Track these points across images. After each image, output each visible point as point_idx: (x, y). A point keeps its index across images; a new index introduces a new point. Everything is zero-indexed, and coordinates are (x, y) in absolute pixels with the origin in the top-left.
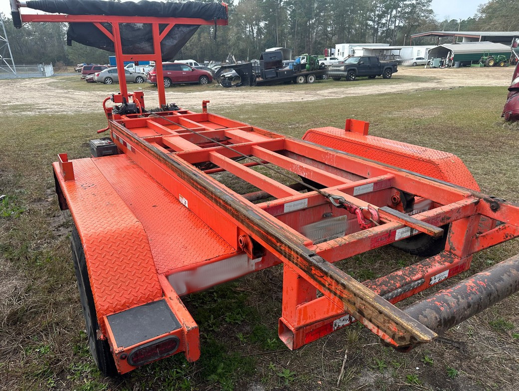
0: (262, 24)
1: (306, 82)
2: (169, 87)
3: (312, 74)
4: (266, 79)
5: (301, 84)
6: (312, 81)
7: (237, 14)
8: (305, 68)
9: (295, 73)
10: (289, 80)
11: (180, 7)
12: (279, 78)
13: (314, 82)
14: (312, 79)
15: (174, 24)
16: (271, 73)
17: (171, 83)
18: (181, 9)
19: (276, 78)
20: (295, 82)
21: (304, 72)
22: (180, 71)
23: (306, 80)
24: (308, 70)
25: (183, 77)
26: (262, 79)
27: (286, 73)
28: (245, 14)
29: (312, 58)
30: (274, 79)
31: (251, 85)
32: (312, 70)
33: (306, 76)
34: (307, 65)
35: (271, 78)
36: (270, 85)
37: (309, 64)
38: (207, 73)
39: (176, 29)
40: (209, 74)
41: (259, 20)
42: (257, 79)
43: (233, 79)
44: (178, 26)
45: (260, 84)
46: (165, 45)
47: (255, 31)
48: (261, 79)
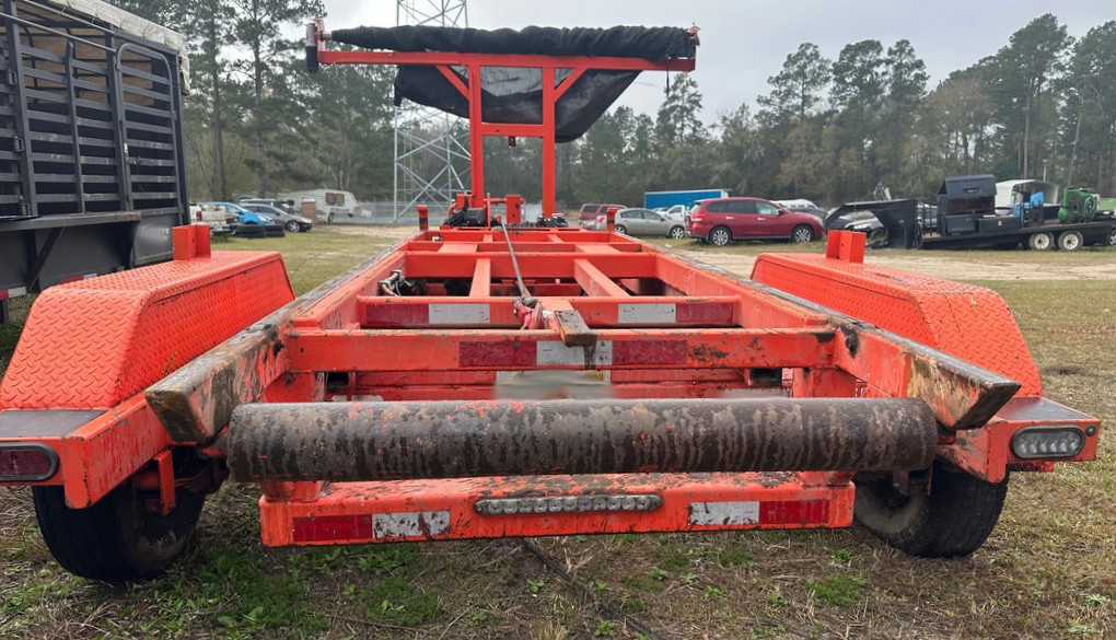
0: (990, 130)
1: (1056, 247)
2: (726, 245)
3: (1072, 231)
4: (950, 234)
5: (1041, 250)
6: (1073, 247)
7: (928, 110)
8: (1056, 216)
9: (1026, 225)
10: (1011, 239)
11: (596, 36)
12: (982, 233)
13: (1078, 249)
15: (585, 68)
16: (961, 224)
17: (731, 238)
18: (597, 39)
19: (976, 235)
20: (1027, 247)
21: (1054, 224)
22: (753, 215)
23: (1056, 242)
24: (1063, 222)
25: (758, 227)
26: (939, 236)
27: (1000, 224)
28: (949, 108)
29: (1077, 195)
30: (972, 236)
31: (909, 247)
32: (1073, 222)
33: (1056, 235)
34: (1061, 210)
35: (962, 233)
36: (966, 249)
37: (1067, 208)
38: (811, 219)
39: (589, 78)
40: (816, 223)
41: (984, 120)
42: (928, 236)
43: (872, 234)
44: (592, 72)
45: (930, 246)
46: (565, 107)
47: (972, 145)
48: (935, 235)
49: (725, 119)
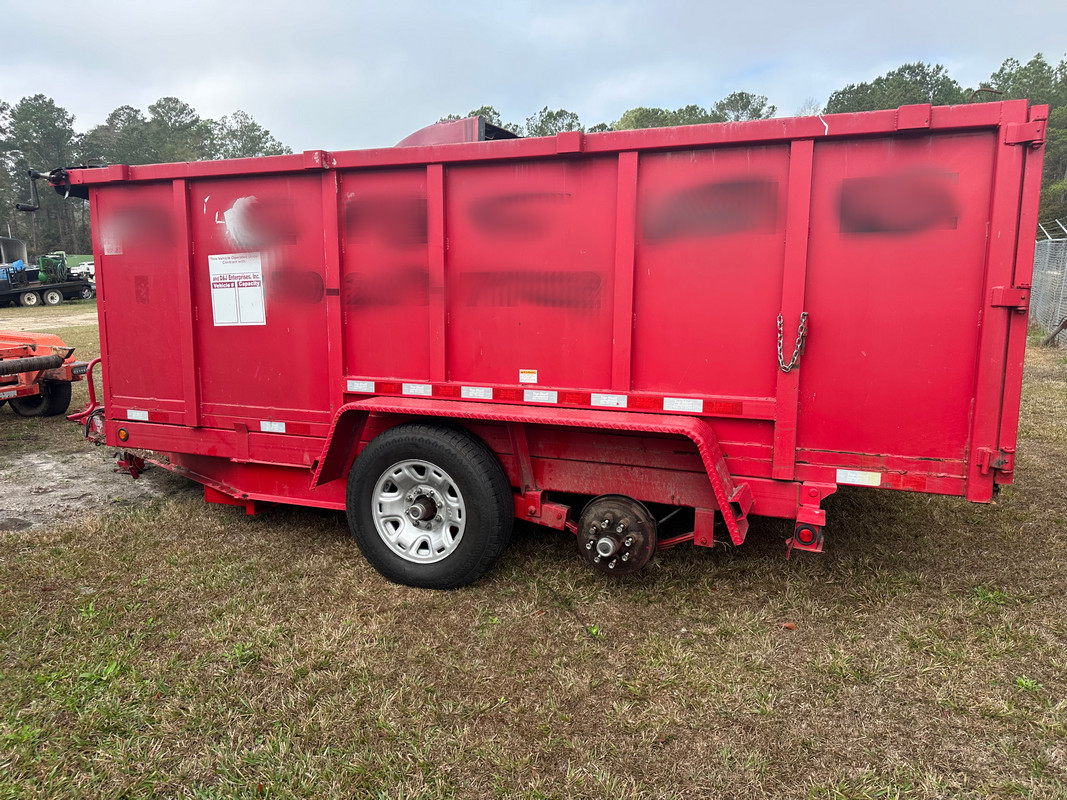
1: (43, 303)
3: (53, 289)
5: (31, 306)
6: (56, 302)
8: (37, 278)
9: (15, 286)
13: (58, 304)
14: (55, 298)
20: (19, 304)
21: (36, 285)
23: (42, 298)
24: (44, 283)
29: (51, 262)
32: (52, 283)
33: (41, 293)
34: (40, 273)
37: (44, 271)
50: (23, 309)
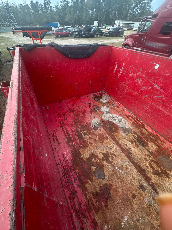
1: (97, 37)
3: (99, 34)
4: (86, 36)
12: (89, 35)
13: (100, 37)
14: (99, 36)
17: (60, 36)
22: (63, 32)
36: (87, 38)
40: (71, 33)
41: (94, 8)
43: (77, 35)
48: (84, 36)
49: (55, 6)
50: (94, 38)
